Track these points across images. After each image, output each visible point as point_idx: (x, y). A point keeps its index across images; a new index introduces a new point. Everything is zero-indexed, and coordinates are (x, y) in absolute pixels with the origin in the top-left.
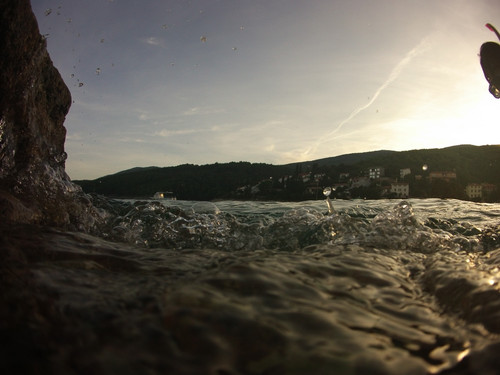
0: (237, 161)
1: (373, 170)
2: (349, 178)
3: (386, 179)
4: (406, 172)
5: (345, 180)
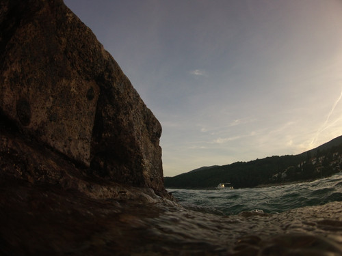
5: (336, 158)
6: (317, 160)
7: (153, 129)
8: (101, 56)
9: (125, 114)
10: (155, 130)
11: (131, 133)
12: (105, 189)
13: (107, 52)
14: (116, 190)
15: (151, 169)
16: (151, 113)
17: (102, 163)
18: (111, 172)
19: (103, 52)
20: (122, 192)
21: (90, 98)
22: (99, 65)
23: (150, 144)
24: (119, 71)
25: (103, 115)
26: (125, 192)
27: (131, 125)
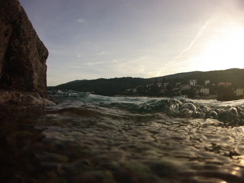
0: (126, 77)
1: (192, 81)
2: (180, 85)
3: (198, 85)
4: (208, 82)
5: (179, 86)
6: (163, 85)
7: (43, 54)
8: (17, 9)
9: (25, 44)
10: (44, 55)
11: (28, 56)
12: (7, 93)
13: (21, 7)
14: (14, 93)
15: (39, 79)
16: (42, 43)
17: (9, 77)
18: (14, 83)
19: (19, 7)
20: (18, 94)
21: (6, 35)
22: (15, 15)
23: (39, 63)
24: (26, 18)
25: (12, 45)
26: (19, 95)
27: (28, 51)
